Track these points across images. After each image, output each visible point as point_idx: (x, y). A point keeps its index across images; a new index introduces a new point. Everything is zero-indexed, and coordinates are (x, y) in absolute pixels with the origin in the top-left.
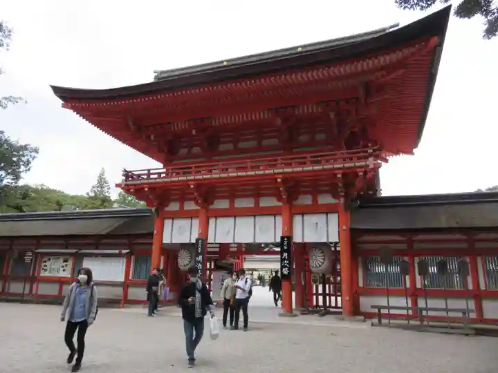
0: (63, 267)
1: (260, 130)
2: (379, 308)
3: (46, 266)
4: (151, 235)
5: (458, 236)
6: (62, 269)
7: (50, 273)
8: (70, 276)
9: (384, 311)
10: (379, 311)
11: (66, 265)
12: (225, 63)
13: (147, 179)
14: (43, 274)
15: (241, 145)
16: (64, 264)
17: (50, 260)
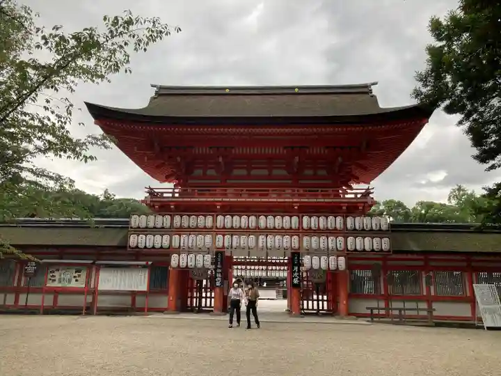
0: (75, 277)
1: (270, 161)
2: (372, 309)
3: (53, 276)
5: (415, 257)
6: (74, 280)
7: (60, 282)
8: (84, 286)
9: (376, 312)
10: (372, 311)
11: (79, 276)
12: (227, 91)
13: (173, 197)
14: (50, 284)
15: (254, 172)
16: (76, 275)
17: (58, 270)
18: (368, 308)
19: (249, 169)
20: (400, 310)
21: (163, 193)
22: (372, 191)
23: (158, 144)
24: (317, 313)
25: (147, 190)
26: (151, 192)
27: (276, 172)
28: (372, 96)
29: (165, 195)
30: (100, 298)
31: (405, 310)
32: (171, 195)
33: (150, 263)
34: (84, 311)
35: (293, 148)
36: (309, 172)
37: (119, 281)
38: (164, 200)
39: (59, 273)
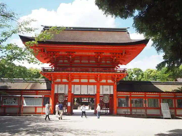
1: (89, 57)
3: (5, 101)
6: (13, 103)
7: (8, 103)
8: (17, 105)
9: (127, 113)
11: (15, 101)
12: (72, 29)
13: (52, 71)
14: (4, 104)
15: (83, 61)
16: (14, 101)
17: (7, 99)
18: (124, 112)
20: (135, 112)
21: (48, 69)
24: (106, 114)
25: (42, 68)
26: (44, 69)
27: (91, 61)
28: (127, 33)
31: (137, 112)
33: (44, 96)
35: (98, 53)
38: (49, 72)
39: (7, 100)
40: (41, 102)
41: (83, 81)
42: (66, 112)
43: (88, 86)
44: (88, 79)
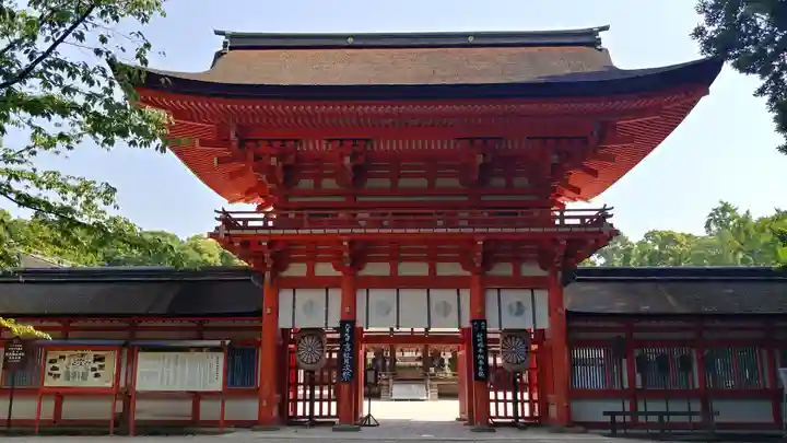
0: (94, 369)
2: (613, 414)
3: (57, 369)
4: (258, 314)
5: (681, 323)
6: (92, 374)
7: (67, 378)
8: (110, 384)
9: (619, 419)
10: (613, 417)
11: (101, 367)
12: (350, 40)
13: (265, 227)
14: (49, 382)
15: (403, 183)
16: (96, 365)
17: (64, 357)
18: (605, 413)
19: (395, 177)
20: (660, 414)
21: (245, 221)
22: (610, 212)
23: (236, 135)
24: (516, 424)
25: (218, 216)
26: (226, 219)
27: (441, 183)
28: (601, 50)
29: (251, 224)
30: (140, 405)
31: (669, 414)
32: (260, 224)
33: (227, 342)
34: (112, 429)
35: (472, 140)
36: (499, 182)
37: (171, 374)
38: (253, 232)
39: (66, 362)
40: (214, 370)
41: (406, 269)
42: (334, 413)
43: (432, 291)
44: (432, 261)
